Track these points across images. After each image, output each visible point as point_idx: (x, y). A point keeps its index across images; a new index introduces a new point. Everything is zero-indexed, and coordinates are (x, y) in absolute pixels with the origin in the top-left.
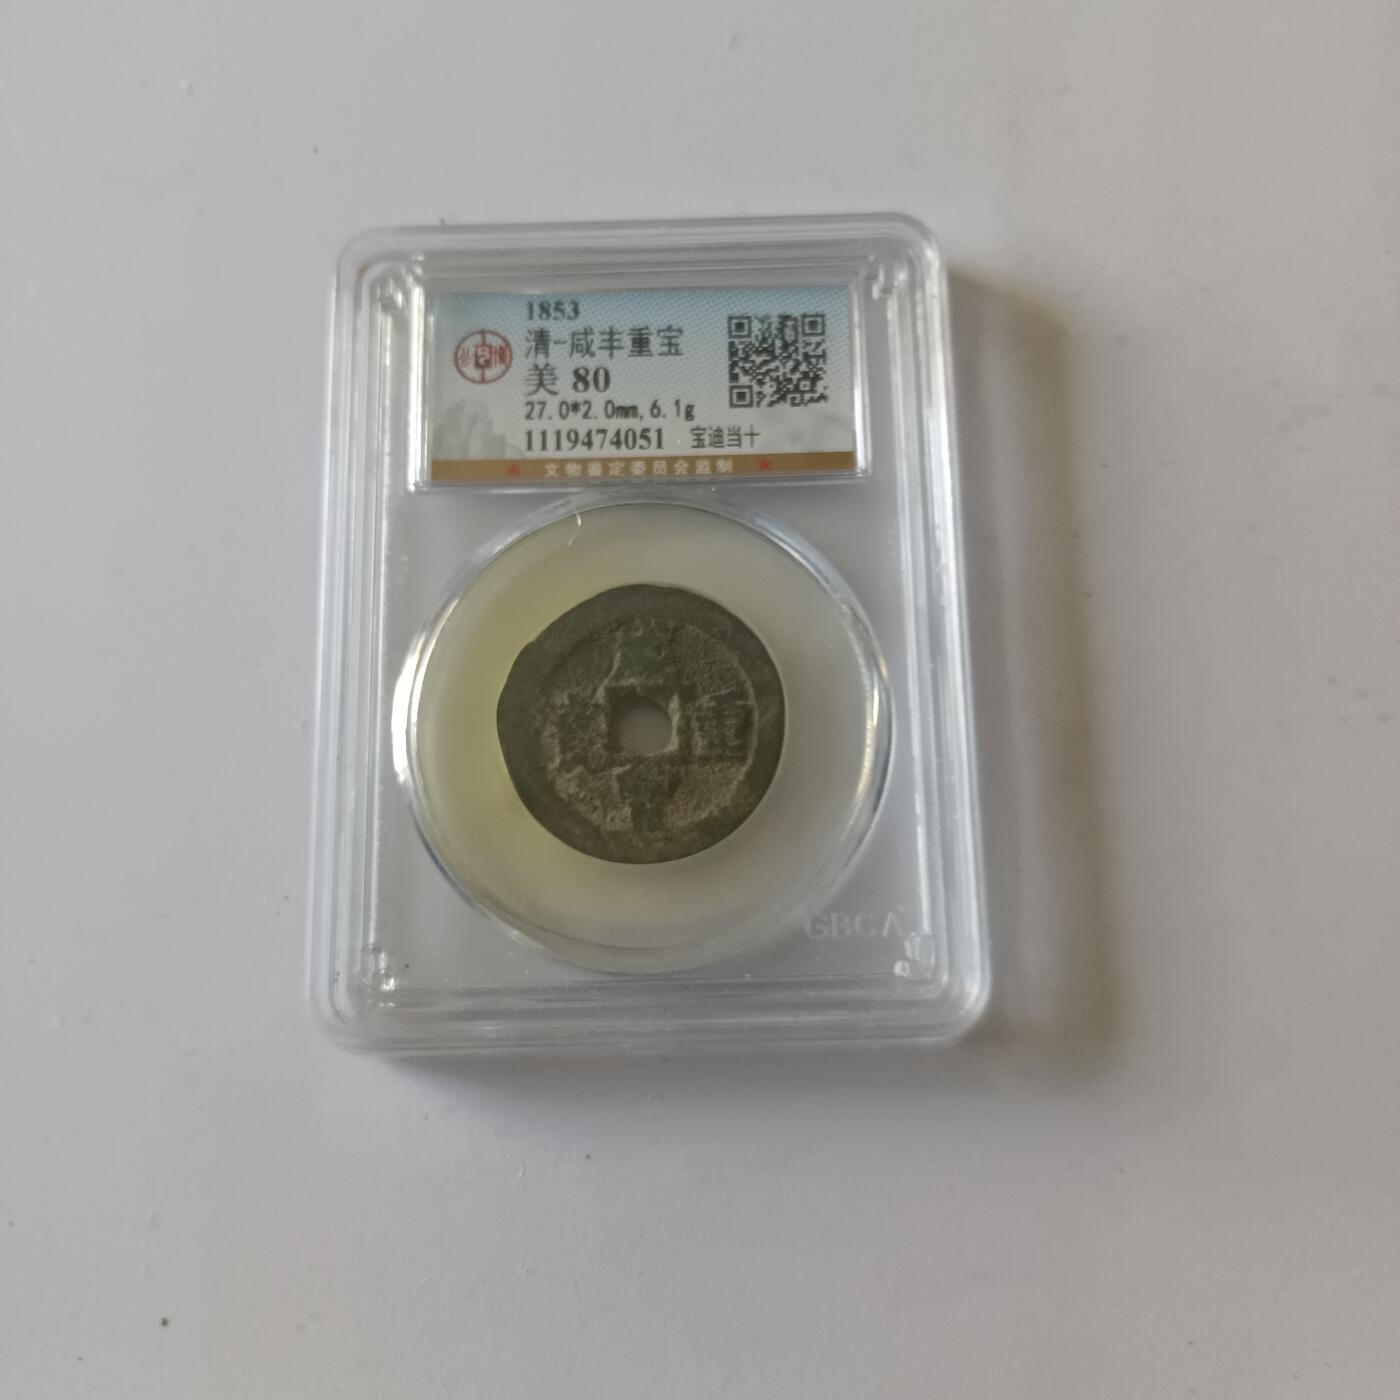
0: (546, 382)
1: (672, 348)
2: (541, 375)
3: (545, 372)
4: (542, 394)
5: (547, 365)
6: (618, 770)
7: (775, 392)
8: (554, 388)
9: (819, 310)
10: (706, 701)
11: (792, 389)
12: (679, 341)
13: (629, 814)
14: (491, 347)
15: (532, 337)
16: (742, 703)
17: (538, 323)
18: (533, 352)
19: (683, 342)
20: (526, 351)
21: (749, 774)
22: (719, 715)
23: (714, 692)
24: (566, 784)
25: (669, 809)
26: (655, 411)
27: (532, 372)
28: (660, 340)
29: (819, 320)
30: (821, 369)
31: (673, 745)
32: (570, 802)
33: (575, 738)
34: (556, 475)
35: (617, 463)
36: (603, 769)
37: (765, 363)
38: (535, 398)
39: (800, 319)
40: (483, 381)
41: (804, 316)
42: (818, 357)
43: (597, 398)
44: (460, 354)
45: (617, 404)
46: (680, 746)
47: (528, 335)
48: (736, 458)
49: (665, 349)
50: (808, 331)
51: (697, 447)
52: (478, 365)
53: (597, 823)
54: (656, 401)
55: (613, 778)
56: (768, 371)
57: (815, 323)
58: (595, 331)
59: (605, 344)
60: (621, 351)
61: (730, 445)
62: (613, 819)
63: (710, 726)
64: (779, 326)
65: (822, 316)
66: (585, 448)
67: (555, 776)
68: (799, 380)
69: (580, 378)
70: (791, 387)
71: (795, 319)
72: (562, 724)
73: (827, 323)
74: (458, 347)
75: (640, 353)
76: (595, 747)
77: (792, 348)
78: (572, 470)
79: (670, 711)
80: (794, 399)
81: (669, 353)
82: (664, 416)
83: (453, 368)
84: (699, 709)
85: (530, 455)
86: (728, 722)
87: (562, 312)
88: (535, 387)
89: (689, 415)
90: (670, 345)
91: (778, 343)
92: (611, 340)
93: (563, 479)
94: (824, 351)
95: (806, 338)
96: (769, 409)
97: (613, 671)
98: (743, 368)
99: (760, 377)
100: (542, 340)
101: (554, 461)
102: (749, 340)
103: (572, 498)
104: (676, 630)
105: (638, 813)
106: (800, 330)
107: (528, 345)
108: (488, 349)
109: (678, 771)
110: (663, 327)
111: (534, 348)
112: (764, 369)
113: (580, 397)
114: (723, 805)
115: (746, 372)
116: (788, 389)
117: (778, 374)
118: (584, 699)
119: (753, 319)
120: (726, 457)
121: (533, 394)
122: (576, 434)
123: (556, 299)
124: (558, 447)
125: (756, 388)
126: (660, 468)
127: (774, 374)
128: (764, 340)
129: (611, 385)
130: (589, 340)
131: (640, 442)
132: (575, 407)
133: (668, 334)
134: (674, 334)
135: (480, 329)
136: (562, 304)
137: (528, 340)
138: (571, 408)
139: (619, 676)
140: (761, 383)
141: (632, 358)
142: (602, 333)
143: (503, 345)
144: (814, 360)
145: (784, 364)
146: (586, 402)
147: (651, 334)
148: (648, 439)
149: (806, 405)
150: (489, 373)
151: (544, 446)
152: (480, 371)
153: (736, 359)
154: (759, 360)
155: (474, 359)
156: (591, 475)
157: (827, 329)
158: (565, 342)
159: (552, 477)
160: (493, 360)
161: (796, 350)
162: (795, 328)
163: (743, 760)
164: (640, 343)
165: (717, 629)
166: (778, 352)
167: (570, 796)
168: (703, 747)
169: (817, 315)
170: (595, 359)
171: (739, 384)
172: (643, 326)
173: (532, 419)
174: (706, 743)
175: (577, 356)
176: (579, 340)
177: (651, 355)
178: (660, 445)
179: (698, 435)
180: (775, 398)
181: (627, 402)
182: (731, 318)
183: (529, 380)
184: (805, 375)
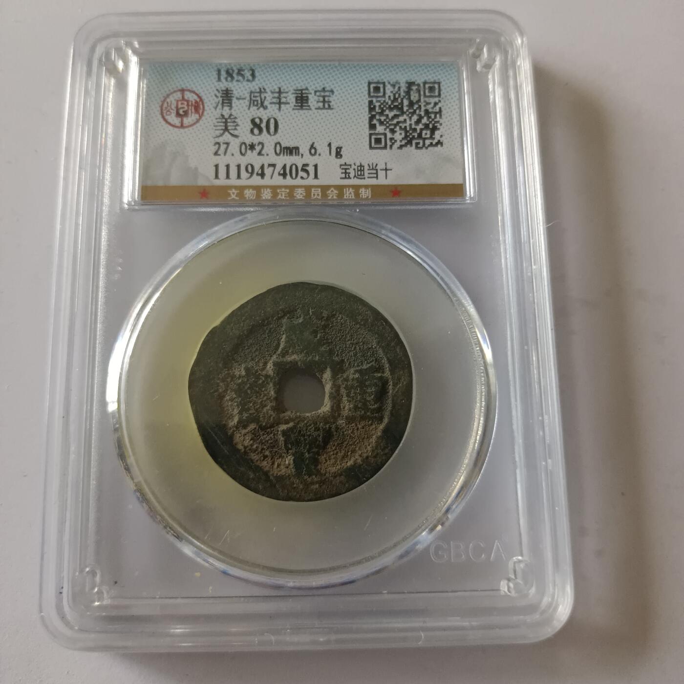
0: (229, 128)
1: (326, 104)
2: (226, 122)
3: (229, 120)
4: (227, 137)
5: (231, 115)
6: (283, 427)
7: (403, 139)
8: (236, 133)
9: (436, 79)
10: (352, 374)
11: (416, 137)
12: (331, 99)
13: (292, 462)
14: (188, 101)
15: (219, 95)
16: (379, 375)
17: (224, 84)
18: (220, 106)
19: (334, 100)
20: (215, 105)
21: (385, 431)
22: (362, 384)
23: (358, 366)
24: (242, 438)
25: (322, 458)
26: (313, 151)
27: (220, 120)
28: (316, 98)
29: (436, 86)
30: (438, 122)
31: (326, 407)
32: (245, 453)
33: (250, 402)
34: (237, 198)
35: (283, 190)
36: (272, 426)
37: (396, 116)
38: (221, 140)
39: (422, 85)
40: (182, 126)
41: (425, 83)
42: (436, 113)
43: (268, 140)
44: (165, 105)
45: (283, 146)
46: (332, 407)
47: (217, 93)
48: (373, 187)
49: (321, 105)
50: (427, 94)
51: (346, 178)
52: (178, 114)
53: (267, 469)
54: (313, 143)
55: (280, 433)
56: (398, 123)
57: (434, 88)
58: (268, 90)
59: (274, 100)
60: (287, 106)
61: (368, 178)
62: (279, 465)
63: (355, 393)
64: (406, 90)
65: (439, 83)
66: (260, 177)
67: (234, 431)
68: (421, 130)
69: (256, 125)
70: (416, 135)
71: (419, 85)
72: (239, 391)
73: (442, 88)
74: (163, 102)
75: (302, 107)
76: (265, 410)
77: (416, 107)
78: (249, 194)
79: (324, 380)
80: (417, 144)
81: (324, 108)
82: (320, 155)
83: (160, 117)
84: (346, 380)
85: (217, 182)
86: (369, 390)
87: (243, 76)
88: (222, 132)
89: (338, 154)
90: (324, 102)
91: (406, 102)
92: (279, 98)
93: (242, 201)
94: (440, 108)
95: (427, 99)
96: (399, 150)
97: (280, 350)
98: (380, 120)
99: (392, 127)
100: (227, 96)
101: (236, 187)
102: (384, 99)
103: (248, 215)
104: (328, 319)
105: (299, 461)
106: (422, 93)
107: (216, 100)
108: (186, 103)
109: (330, 428)
110: (320, 89)
111: (221, 102)
112: (395, 121)
113: (256, 139)
114: (365, 455)
115: (381, 123)
116: (414, 136)
117: (405, 125)
118: (257, 371)
119: (387, 84)
120: (366, 187)
121: (219, 136)
122: (252, 167)
123: (238, 67)
124: (239, 177)
125: (389, 135)
126: (316, 194)
127: (403, 126)
128: (395, 99)
129: (279, 131)
130: (263, 96)
131: (301, 174)
132: (252, 147)
133: (323, 94)
134: (327, 94)
135: (180, 88)
136: (243, 70)
137: (216, 96)
138: (248, 147)
139: (285, 353)
140: (393, 131)
141: (296, 111)
142: (272, 93)
143: (198, 100)
144: (433, 116)
145: (410, 118)
146: (260, 143)
147: (311, 94)
148: (307, 172)
149: (427, 148)
150: (186, 121)
151: (228, 177)
152: (179, 119)
153: (374, 113)
154: (391, 114)
155: (175, 109)
156: (264, 198)
157: (442, 93)
158: (244, 99)
159: (233, 199)
160: (190, 112)
161: (420, 107)
162: (419, 91)
163: (381, 419)
164: (302, 100)
165: (359, 318)
166: (405, 109)
167: (245, 447)
168: (350, 410)
169: (435, 83)
170: (267, 111)
171: (377, 132)
172: (304, 87)
173: (219, 155)
174: (352, 406)
175: (253, 108)
176: (256, 97)
177: (310, 109)
178: (316, 177)
179: (345, 168)
180: (403, 142)
181: (291, 144)
182: (370, 83)
183: (217, 126)
184: (426, 126)
